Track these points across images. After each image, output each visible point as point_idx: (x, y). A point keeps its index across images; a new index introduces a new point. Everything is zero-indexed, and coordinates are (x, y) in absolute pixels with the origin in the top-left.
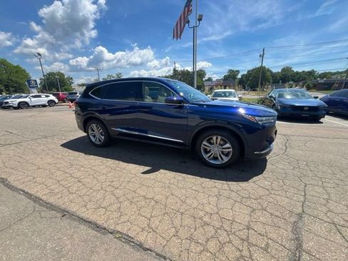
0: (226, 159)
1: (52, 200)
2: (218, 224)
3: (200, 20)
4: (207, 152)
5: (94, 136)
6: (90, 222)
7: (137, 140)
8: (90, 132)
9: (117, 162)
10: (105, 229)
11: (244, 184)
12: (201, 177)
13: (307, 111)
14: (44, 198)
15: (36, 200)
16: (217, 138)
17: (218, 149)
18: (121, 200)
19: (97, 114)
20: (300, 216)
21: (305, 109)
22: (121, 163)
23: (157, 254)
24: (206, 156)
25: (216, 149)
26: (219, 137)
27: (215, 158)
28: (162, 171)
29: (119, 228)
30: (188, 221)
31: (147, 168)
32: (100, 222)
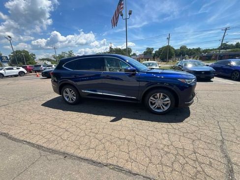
0: (166, 108)
1: (51, 146)
2: (175, 152)
3: (130, 14)
4: (152, 104)
5: (68, 97)
6: (87, 160)
7: (102, 98)
8: (64, 94)
9: (89, 115)
10: (100, 163)
11: (181, 124)
12: (152, 121)
14: (45, 145)
15: (39, 147)
16: (160, 95)
17: (160, 102)
18: (103, 141)
19: (69, 81)
20: (222, 142)
22: (92, 115)
23: (144, 177)
24: (152, 107)
25: (159, 102)
26: (162, 94)
27: (159, 108)
28: (123, 119)
29: (110, 162)
30: (155, 152)
31: (113, 118)
32: (95, 159)
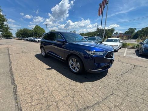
0: (78, 70)
3: (106, 4)
16: (74, 60)
24: (71, 67)
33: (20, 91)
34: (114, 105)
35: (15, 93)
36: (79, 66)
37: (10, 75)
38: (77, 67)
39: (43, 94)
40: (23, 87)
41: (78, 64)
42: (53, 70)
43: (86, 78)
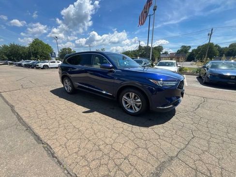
0: (138, 109)
1: (27, 120)
3: (155, 10)
4: (126, 103)
5: (67, 87)
6: (37, 135)
7: (87, 91)
10: (41, 141)
13: (232, 79)
14: (24, 119)
15: (20, 118)
17: (133, 102)
18: (60, 126)
19: (68, 74)
21: (232, 78)
22: (75, 104)
23: (58, 161)
24: (125, 106)
26: (133, 94)
27: (132, 108)
29: (48, 142)
32: (41, 137)
33: (58, 151)
34: (202, 150)
35: (53, 155)
36: (141, 103)
37: (25, 129)
38: (136, 104)
39: (100, 150)
40: (61, 145)
41: (139, 100)
42: (95, 112)
43: (150, 120)
